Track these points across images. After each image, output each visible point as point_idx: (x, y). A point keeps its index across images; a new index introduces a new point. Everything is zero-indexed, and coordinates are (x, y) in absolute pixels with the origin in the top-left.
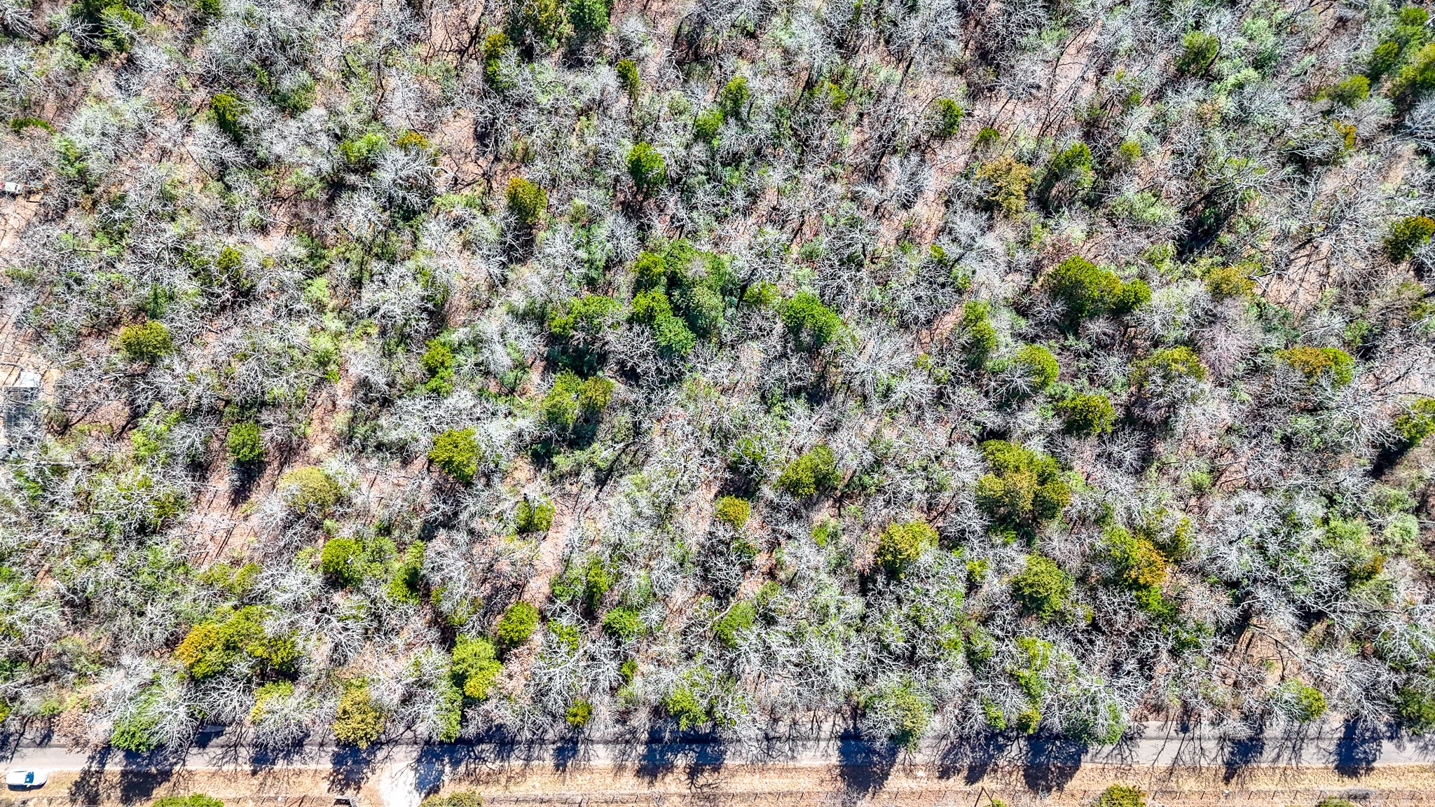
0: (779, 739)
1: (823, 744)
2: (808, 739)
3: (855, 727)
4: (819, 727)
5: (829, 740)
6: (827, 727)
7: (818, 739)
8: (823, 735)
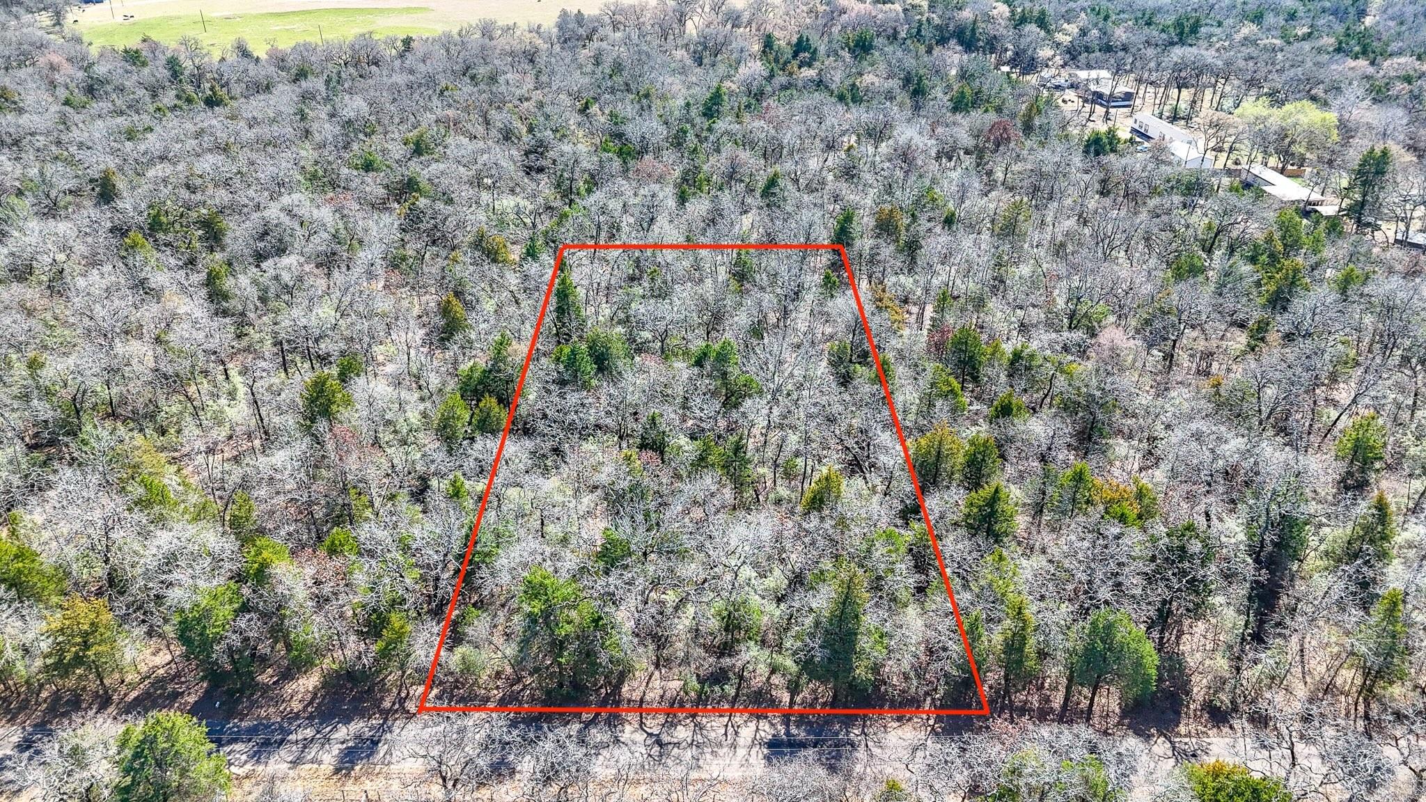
0: (677, 745)
1: (741, 752)
2: (720, 745)
3: (788, 733)
4: (736, 733)
5: (751, 747)
6: (747, 733)
7: (734, 746)
8: (741, 741)
